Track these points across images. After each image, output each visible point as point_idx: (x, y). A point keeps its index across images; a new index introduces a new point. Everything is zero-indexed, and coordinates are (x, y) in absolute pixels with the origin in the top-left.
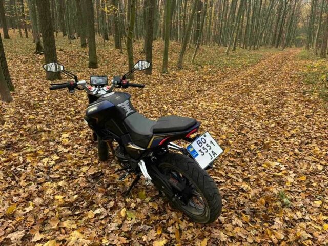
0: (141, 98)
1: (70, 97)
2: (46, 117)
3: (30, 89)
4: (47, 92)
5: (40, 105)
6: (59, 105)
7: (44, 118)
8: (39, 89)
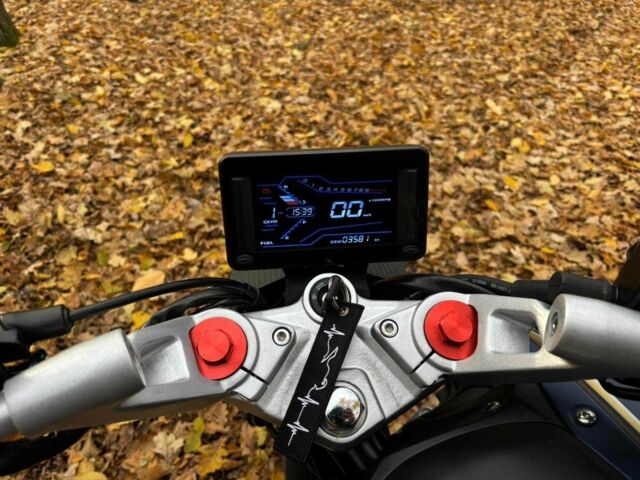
0: (403, 67)
1: (181, 66)
2: (95, 165)
3: (66, 37)
4: (114, 45)
5: (84, 103)
6: (141, 104)
7: (86, 166)
8: (92, 35)
